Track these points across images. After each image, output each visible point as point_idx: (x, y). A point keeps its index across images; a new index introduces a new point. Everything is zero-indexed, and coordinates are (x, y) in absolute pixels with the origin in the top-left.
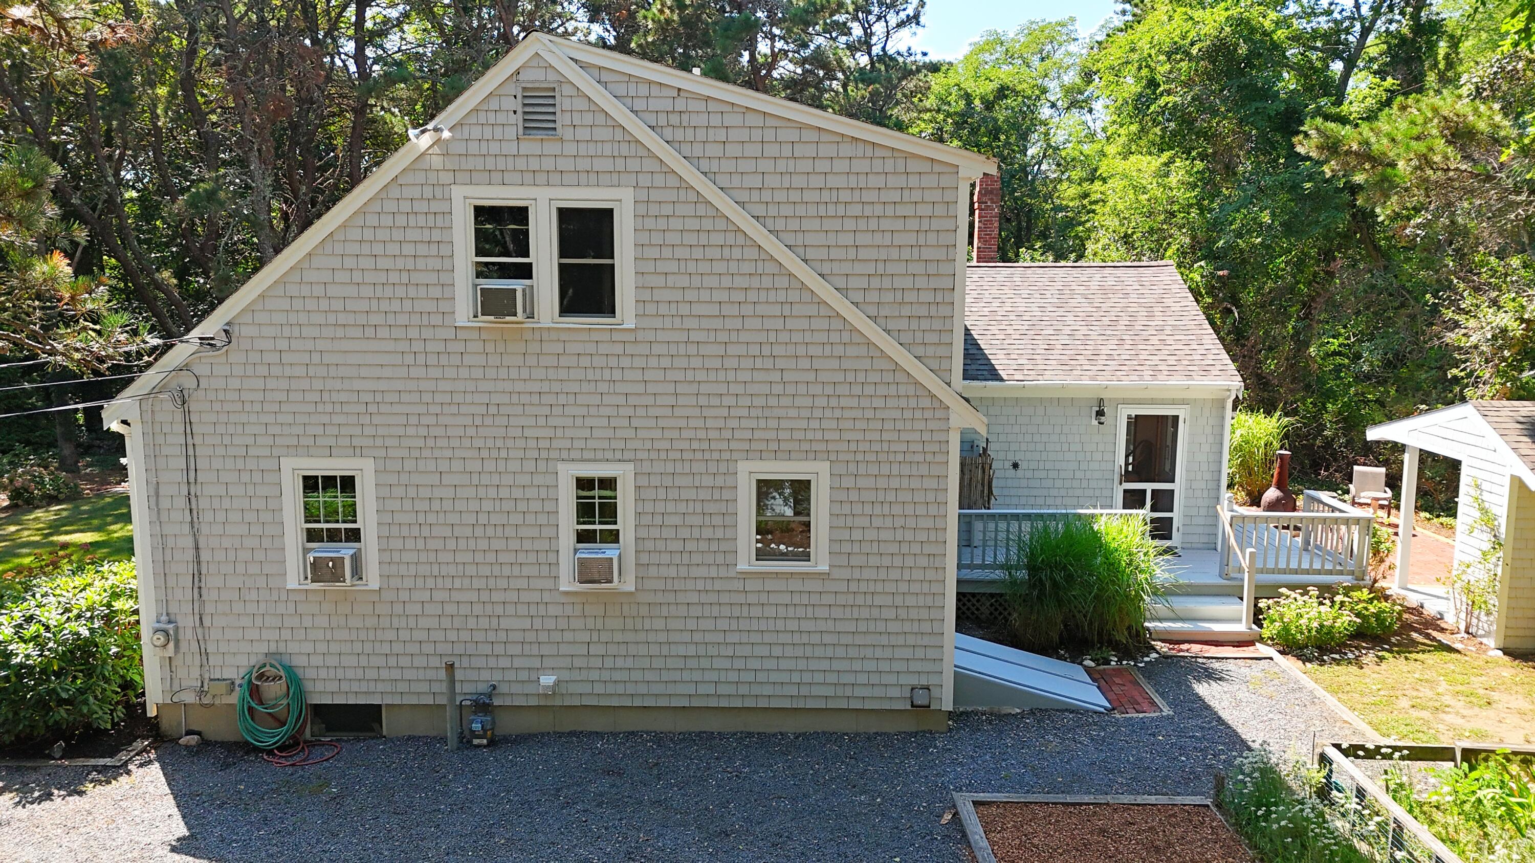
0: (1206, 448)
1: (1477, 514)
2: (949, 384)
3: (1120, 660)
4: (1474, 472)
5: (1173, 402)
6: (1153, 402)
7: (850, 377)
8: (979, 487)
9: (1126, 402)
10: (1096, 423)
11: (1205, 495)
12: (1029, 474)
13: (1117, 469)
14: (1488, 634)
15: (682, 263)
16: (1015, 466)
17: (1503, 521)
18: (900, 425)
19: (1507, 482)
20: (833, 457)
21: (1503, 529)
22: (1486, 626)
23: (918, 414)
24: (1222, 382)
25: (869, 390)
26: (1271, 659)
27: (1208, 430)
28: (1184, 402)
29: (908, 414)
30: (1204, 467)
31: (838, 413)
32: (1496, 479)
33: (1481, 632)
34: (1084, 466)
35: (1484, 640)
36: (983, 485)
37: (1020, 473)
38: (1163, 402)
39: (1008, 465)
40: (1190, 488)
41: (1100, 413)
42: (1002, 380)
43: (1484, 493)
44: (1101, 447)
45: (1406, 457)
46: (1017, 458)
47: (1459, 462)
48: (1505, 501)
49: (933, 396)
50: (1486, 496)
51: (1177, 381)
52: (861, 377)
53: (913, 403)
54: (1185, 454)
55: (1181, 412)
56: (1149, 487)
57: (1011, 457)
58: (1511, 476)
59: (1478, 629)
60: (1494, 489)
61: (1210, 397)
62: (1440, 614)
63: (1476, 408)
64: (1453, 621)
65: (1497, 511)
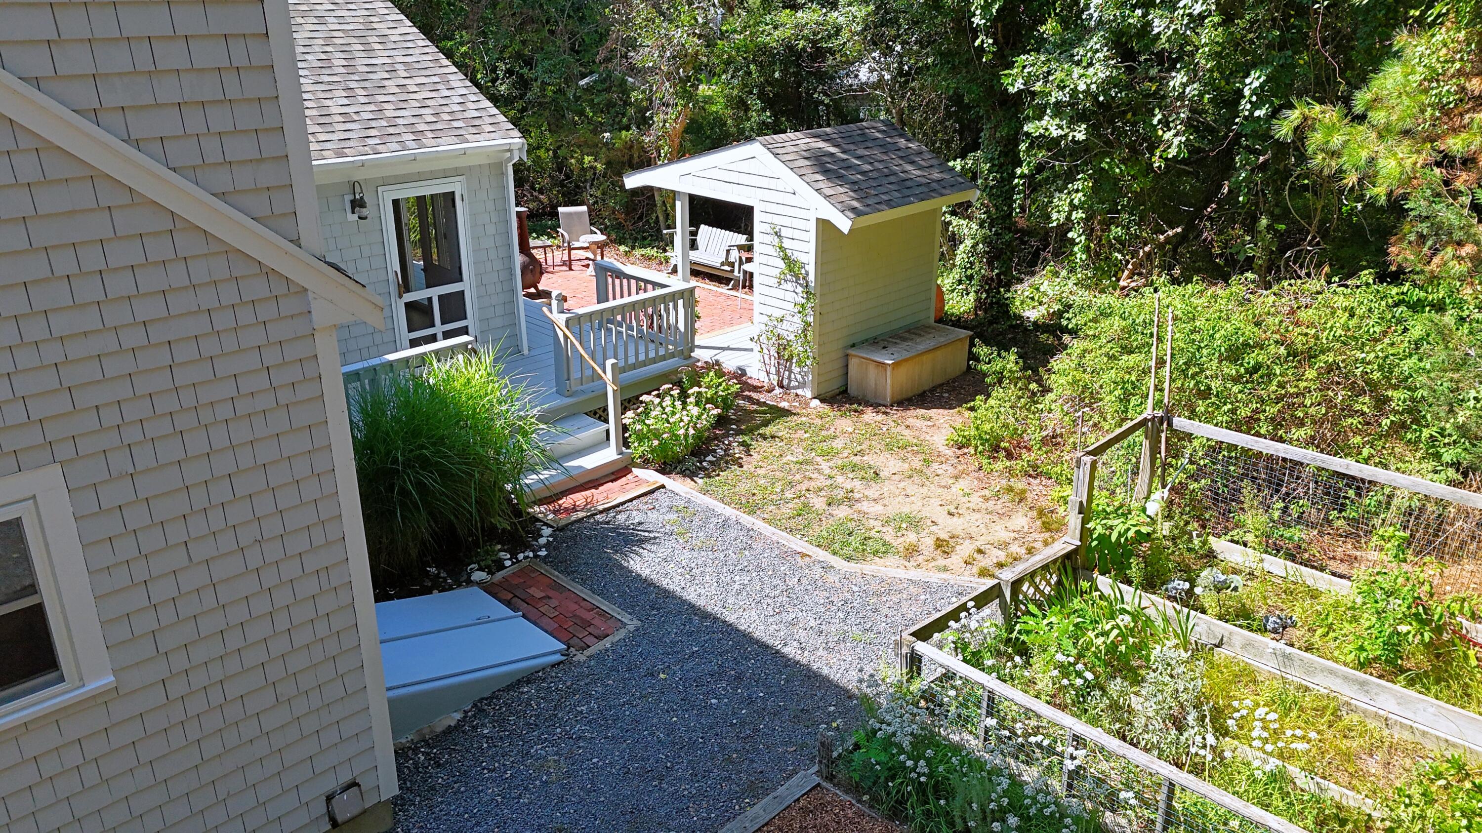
0: (491, 230)
1: (781, 264)
2: (297, 242)
3: (514, 556)
4: (769, 218)
5: (446, 174)
6: (420, 177)
7: (64, 263)
9: (387, 181)
10: (354, 217)
11: (499, 289)
13: (391, 276)
14: (802, 385)
17: (811, 269)
18: (210, 347)
19: (812, 226)
20: (65, 451)
21: (811, 277)
22: (799, 377)
23: (246, 316)
24: (501, 141)
25: (120, 285)
26: (663, 487)
27: (490, 206)
28: (457, 172)
29: (222, 321)
30: (493, 254)
31: (53, 353)
32: (797, 223)
33: (793, 384)
35: (799, 392)
38: (432, 176)
40: (481, 284)
41: (357, 204)
43: (784, 240)
44: (365, 251)
45: (678, 204)
47: (752, 208)
48: (812, 247)
49: (269, 273)
50: (787, 244)
51: (447, 145)
52: (92, 259)
53: (229, 295)
54: (470, 241)
55: (456, 186)
56: (435, 293)
58: (817, 219)
59: (790, 381)
60: (797, 234)
61: (486, 162)
62: (740, 369)
63: (764, 145)
64: (763, 377)
65: (803, 258)
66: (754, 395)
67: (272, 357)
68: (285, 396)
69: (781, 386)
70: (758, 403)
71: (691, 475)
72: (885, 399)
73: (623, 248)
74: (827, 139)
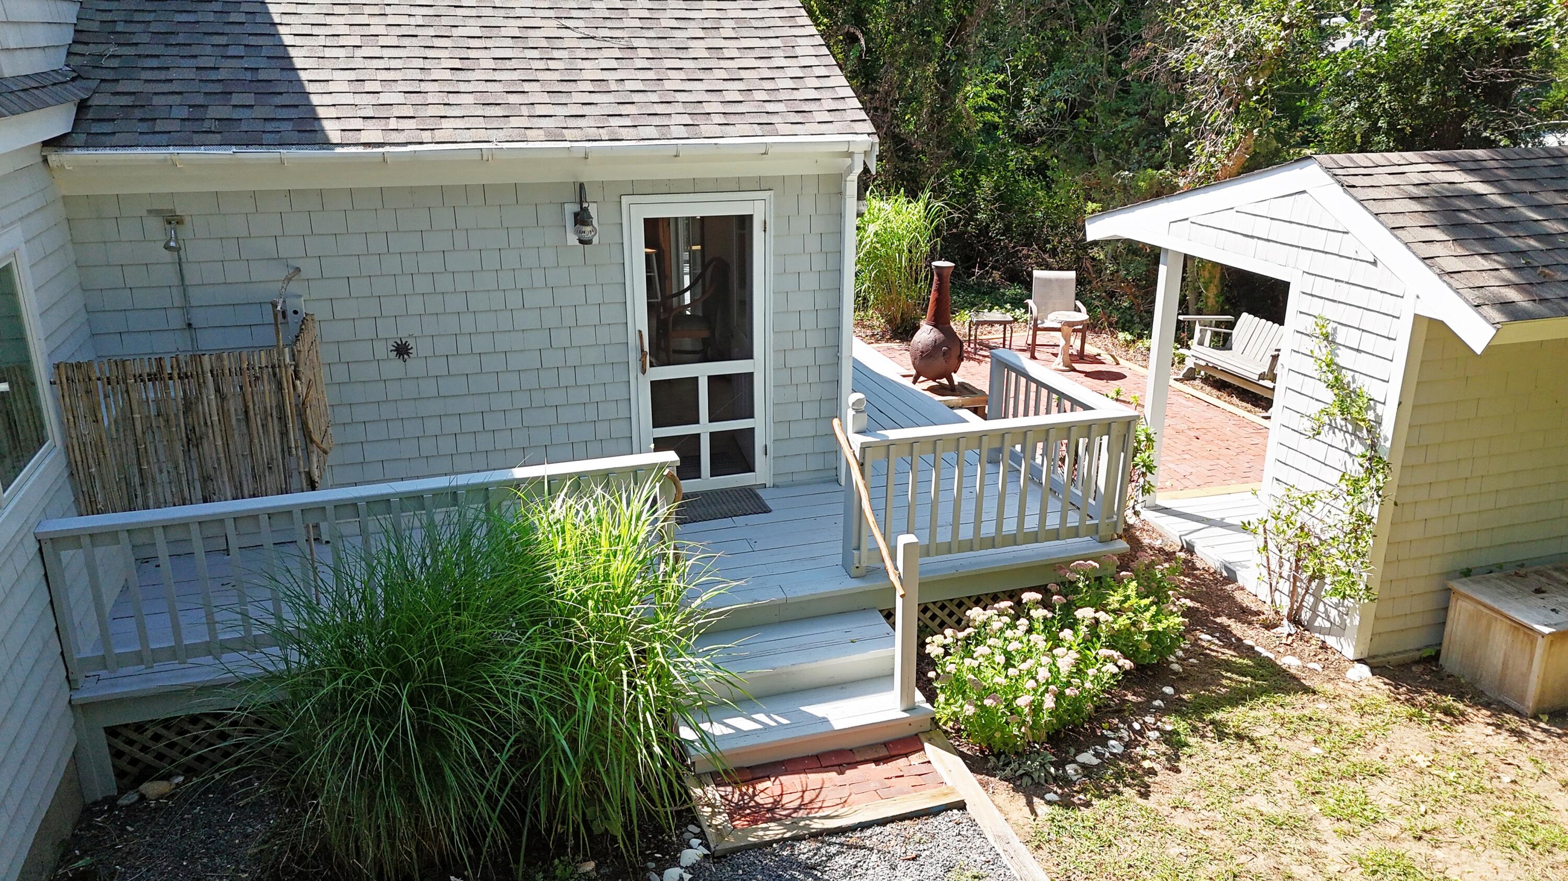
0: (810, 281)
1: (1329, 396)
4: (1317, 307)
5: (739, 186)
6: (695, 187)
8: (274, 426)
9: (639, 188)
10: (572, 239)
11: (813, 378)
12: (437, 367)
13: (633, 339)
14: (1339, 630)
16: (402, 350)
17: (1389, 414)
19: (1403, 330)
21: (1387, 429)
22: (1333, 613)
24: (833, 137)
26: (964, 803)
27: (813, 244)
28: (760, 184)
30: (809, 321)
32: (1371, 322)
33: (1319, 622)
34: (561, 338)
35: (1331, 641)
36: (282, 419)
37: (414, 364)
38: (718, 186)
39: (384, 350)
40: (783, 366)
41: (582, 218)
42: (327, 144)
43: (1342, 351)
44: (594, 295)
45: (1163, 270)
46: (406, 331)
47: (1286, 286)
48: (1396, 371)
50: (1345, 358)
51: (741, 137)
54: (771, 296)
55: (754, 206)
56: (703, 371)
57: (391, 332)
58: (1417, 317)
59: (1315, 615)
60: (1368, 342)
61: (813, 171)
62: (1227, 569)
63: (1328, 169)
64: (1263, 592)
65: (1374, 390)
66: (1237, 628)
69: (1295, 620)
70: (1239, 646)
71: (1032, 789)
72: (1522, 700)
73: (1122, 336)
74: (1475, 169)
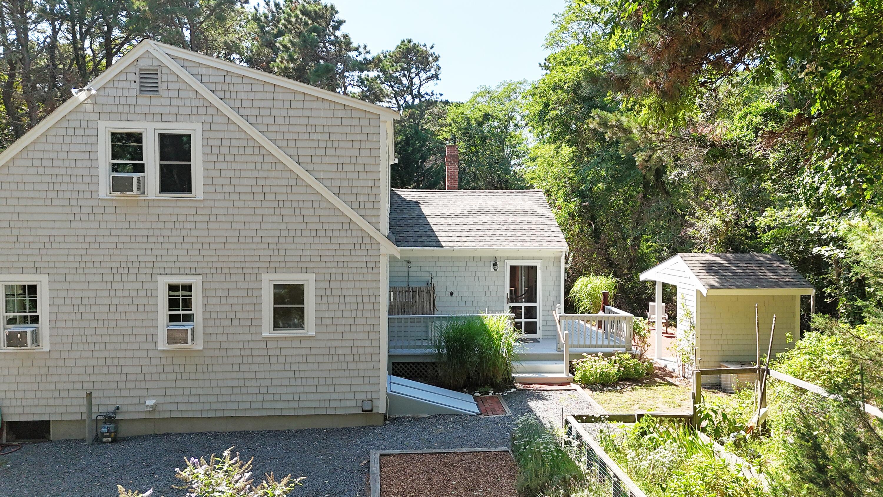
0: (552, 283)
1: (684, 313)
2: (379, 230)
3: (494, 393)
4: (682, 291)
5: (534, 259)
6: (523, 258)
7: (325, 226)
8: (428, 304)
9: (509, 259)
10: (493, 270)
12: (459, 299)
13: (506, 295)
14: (692, 377)
15: (230, 164)
16: (452, 294)
17: (694, 315)
18: (353, 253)
19: (695, 294)
20: (316, 271)
21: (694, 319)
22: (691, 372)
23: (363, 247)
24: (558, 247)
25: (336, 234)
26: (575, 390)
27: (553, 274)
28: (539, 259)
29: (357, 247)
30: (552, 294)
31: (319, 246)
32: (690, 293)
33: (689, 376)
34: (488, 294)
36: (430, 302)
37: (454, 298)
38: (528, 259)
39: (448, 294)
40: (545, 305)
41: (495, 265)
43: (686, 301)
44: (497, 283)
45: (657, 287)
46: (453, 289)
47: (676, 287)
48: (694, 304)
49: (371, 237)
50: (687, 303)
51: (535, 247)
52: (331, 227)
53: (360, 241)
54: (541, 287)
55: (537, 264)
56: (523, 305)
57: (450, 290)
58: (697, 290)
59: (688, 374)
60: (690, 298)
61: (553, 256)
62: (673, 370)
63: (681, 257)
65: (692, 310)
67: (368, 259)
68: (370, 270)
69: (684, 377)
71: (593, 390)
